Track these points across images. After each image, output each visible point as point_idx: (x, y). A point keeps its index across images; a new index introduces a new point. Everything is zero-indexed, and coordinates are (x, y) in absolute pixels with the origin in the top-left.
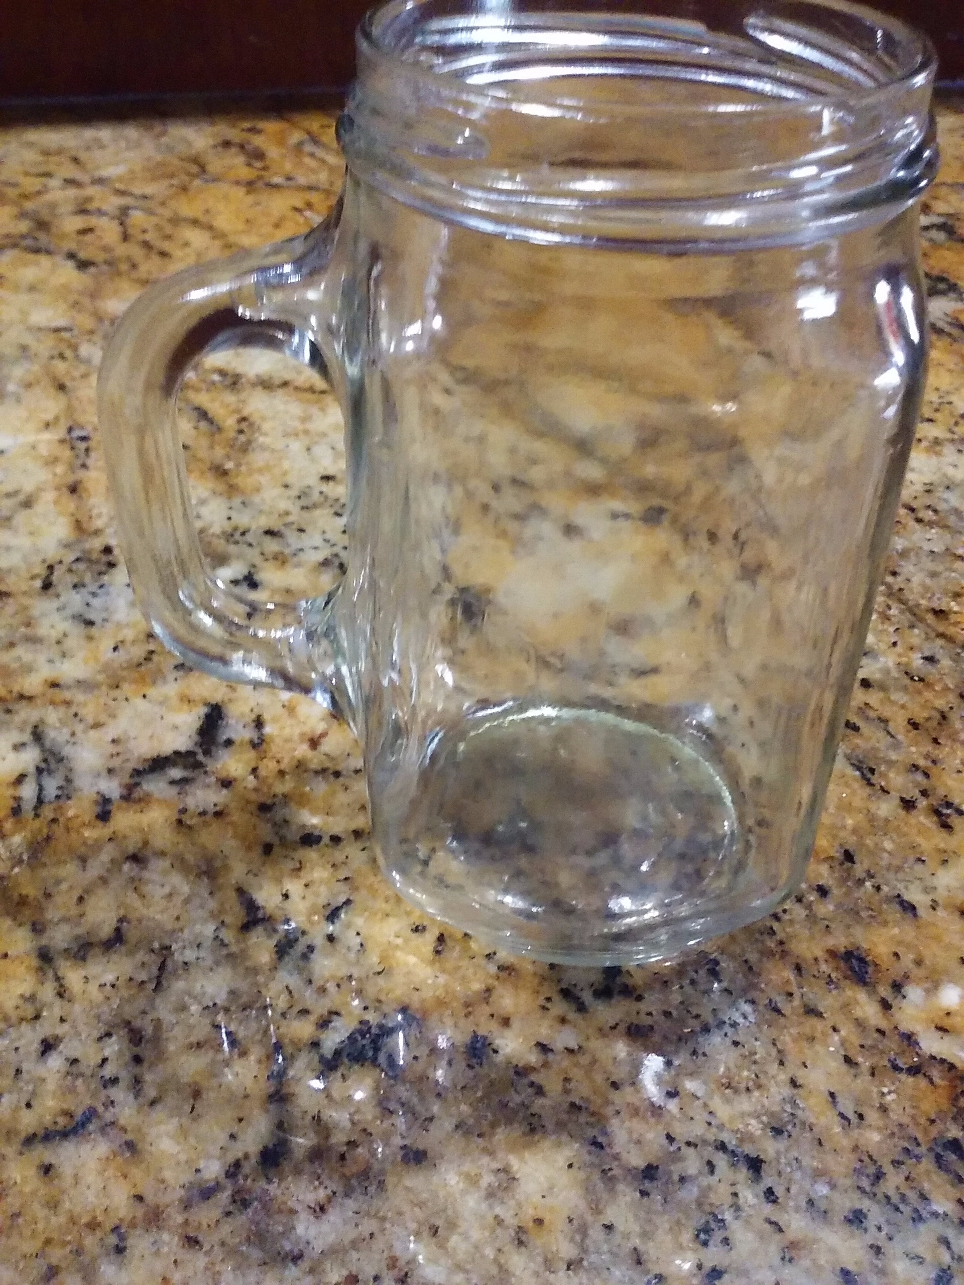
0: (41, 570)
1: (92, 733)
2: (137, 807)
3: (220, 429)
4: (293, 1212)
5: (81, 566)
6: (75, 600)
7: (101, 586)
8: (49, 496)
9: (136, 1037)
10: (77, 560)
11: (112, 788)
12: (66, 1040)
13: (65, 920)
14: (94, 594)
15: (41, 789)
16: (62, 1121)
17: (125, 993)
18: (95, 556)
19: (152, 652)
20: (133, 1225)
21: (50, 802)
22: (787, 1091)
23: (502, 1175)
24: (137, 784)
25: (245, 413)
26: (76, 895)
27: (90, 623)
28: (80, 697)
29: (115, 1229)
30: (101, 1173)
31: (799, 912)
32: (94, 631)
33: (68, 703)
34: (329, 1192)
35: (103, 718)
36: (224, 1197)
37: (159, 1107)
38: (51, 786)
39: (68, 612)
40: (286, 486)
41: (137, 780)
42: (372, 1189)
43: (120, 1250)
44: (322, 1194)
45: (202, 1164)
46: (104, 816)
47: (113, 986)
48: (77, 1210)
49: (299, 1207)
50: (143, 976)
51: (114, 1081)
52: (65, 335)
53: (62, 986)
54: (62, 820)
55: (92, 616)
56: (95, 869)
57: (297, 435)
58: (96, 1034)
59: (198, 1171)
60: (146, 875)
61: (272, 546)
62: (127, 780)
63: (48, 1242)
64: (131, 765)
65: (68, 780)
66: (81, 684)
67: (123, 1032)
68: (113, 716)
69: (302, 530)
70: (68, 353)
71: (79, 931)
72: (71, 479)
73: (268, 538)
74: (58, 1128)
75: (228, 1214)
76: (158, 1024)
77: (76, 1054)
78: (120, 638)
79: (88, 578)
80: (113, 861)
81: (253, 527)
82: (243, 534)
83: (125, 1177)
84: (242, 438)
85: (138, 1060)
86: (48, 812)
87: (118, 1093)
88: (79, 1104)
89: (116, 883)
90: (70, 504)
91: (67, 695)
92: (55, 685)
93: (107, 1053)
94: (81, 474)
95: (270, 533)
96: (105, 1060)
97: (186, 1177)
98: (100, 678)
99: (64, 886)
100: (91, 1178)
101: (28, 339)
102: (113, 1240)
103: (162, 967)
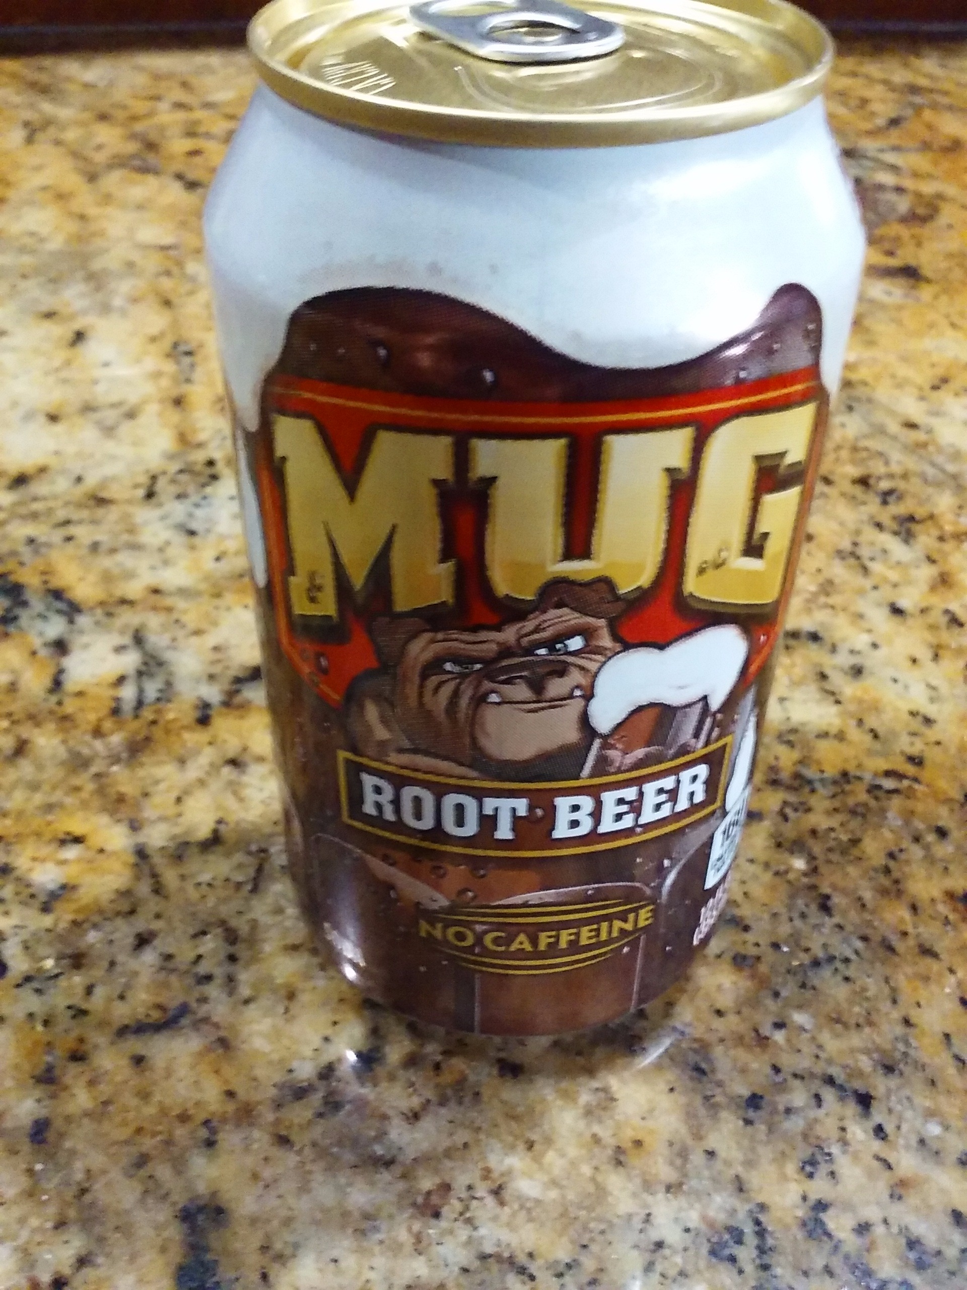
0: (144, 479)
1: (194, 640)
2: (237, 713)
4: (385, 1117)
5: (184, 478)
6: (179, 510)
7: (205, 498)
8: (152, 409)
9: (231, 936)
10: (181, 471)
11: (213, 694)
12: (162, 935)
13: (162, 819)
14: (197, 505)
15: (141, 691)
16: (156, 1015)
17: (222, 893)
18: (199, 468)
20: (224, 1120)
21: (150, 705)
22: (899, 1030)
23: (602, 1095)
24: (238, 691)
26: (174, 794)
27: (192, 533)
28: (180, 604)
29: (206, 1123)
30: (193, 1067)
31: (916, 852)
32: (196, 540)
33: (169, 610)
34: (423, 1100)
35: (204, 626)
36: (316, 1099)
37: (252, 1006)
38: (152, 689)
39: (169, 521)
41: (238, 686)
42: (467, 1100)
43: (210, 1144)
44: (415, 1102)
45: (295, 1064)
46: (204, 721)
47: (209, 885)
48: (168, 1101)
49: (390, 1113)
50: (240, 878)
51: (208, 978)
52: (172, 253)
53: (158, 882)
54: (162, 722)
55: (194, 526)
56: (193, 771)
58: (191, 931)
59: (291, 1071)
60: (245, 779)
62: (226, 687)
63: (139, 1131)
64: (233, 673)
65: (169, 684)
66: (184, 592)
67: (219, 931)
68: (215, 623)
70: (175, 270)
71: (177, 830)
72: (175, 393)
74: (150, 1021)
75: (320, 1115)
76: (254, 925)
77: (170, 950)
78: (222, 548)
79: (191, 489)
80: (212, 765)
83: (217, 1072)
85: (232, 958)
86: (148, 714)
87: (213, 990)
88: (174, 998)
89: (215, 785)
90: (174, 416)
91: (168, 601)
92: (156, 591)
93: (201, 950)
94: (186, 388)
96: (199, 957)
97: (278, 1077)
98: (203, 586)
99: (162, 786)
100: (182, 1071)
101: (135, 256)
102: (203, 1133)
103: (260, 870)
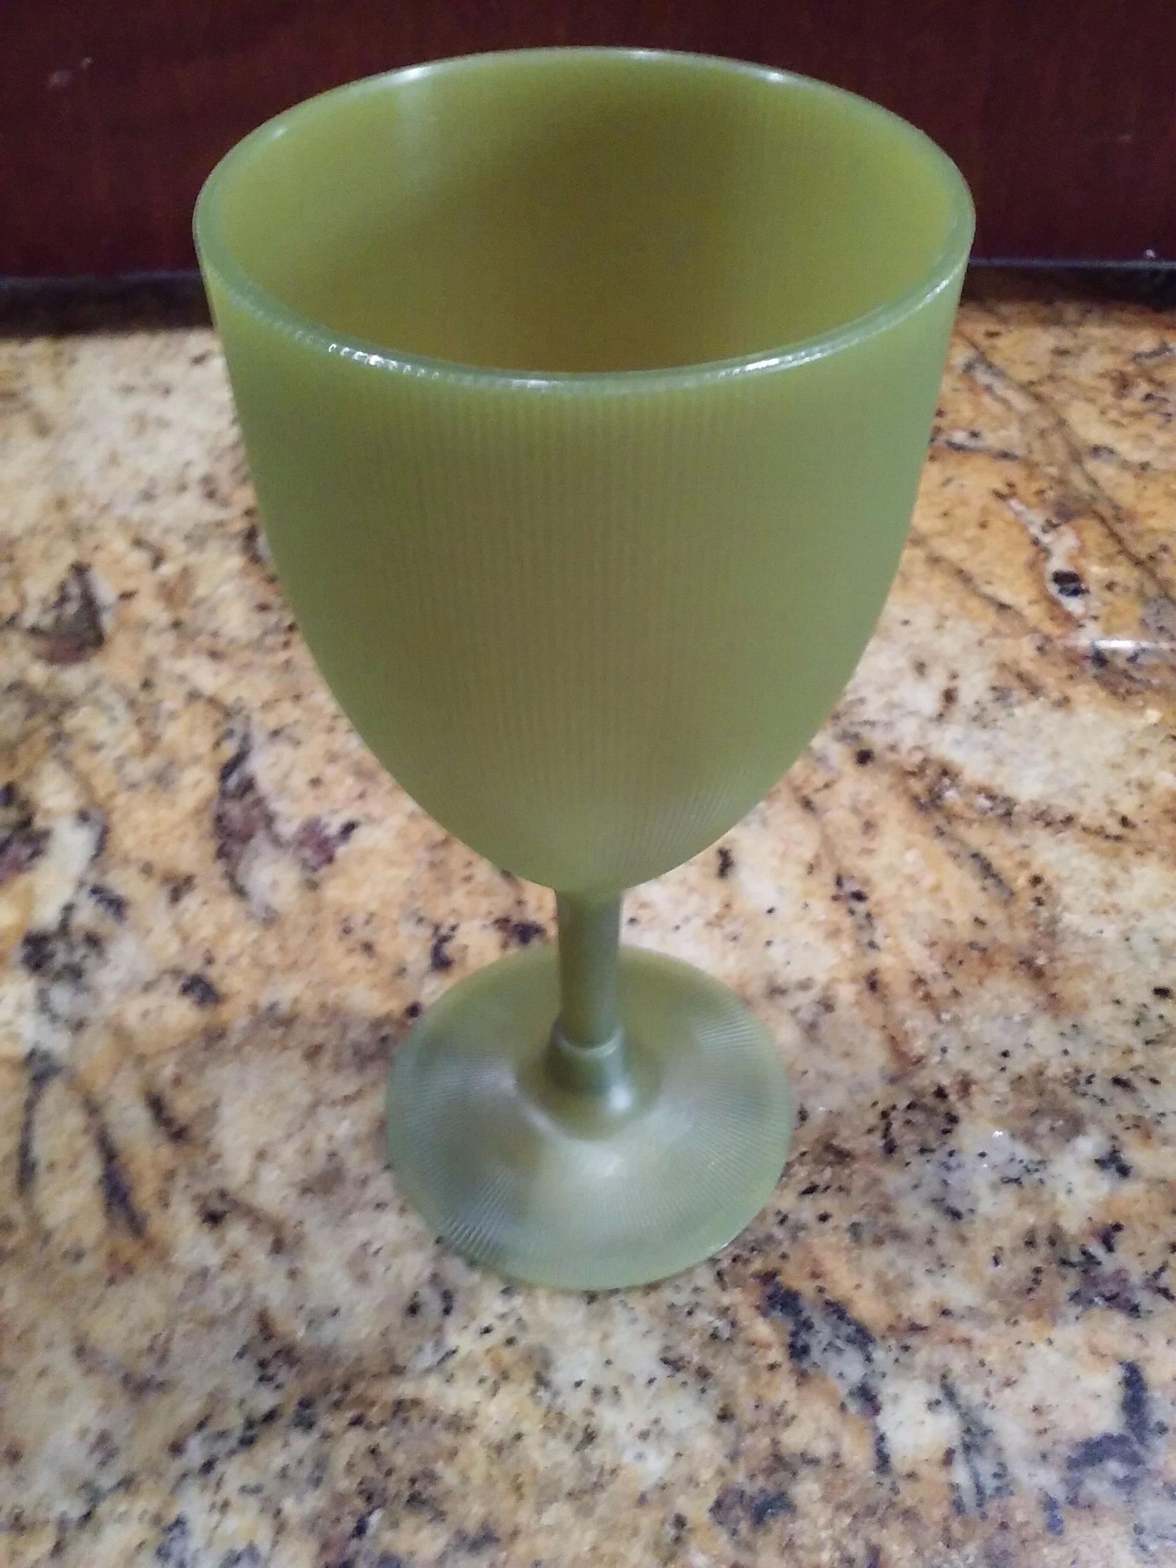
3: (1012, 894)
19: (1038, 1271)
25: (1035, 869)
40: (1118, 1002)
57: (1105, 912)
61: (1126, 1105)
69: (1154, 1081)
73: (1118, 1090)
81: (1098, 1072)
82: (1089, 1081)
84: (1044, 913)
95: (1118, 1082)
